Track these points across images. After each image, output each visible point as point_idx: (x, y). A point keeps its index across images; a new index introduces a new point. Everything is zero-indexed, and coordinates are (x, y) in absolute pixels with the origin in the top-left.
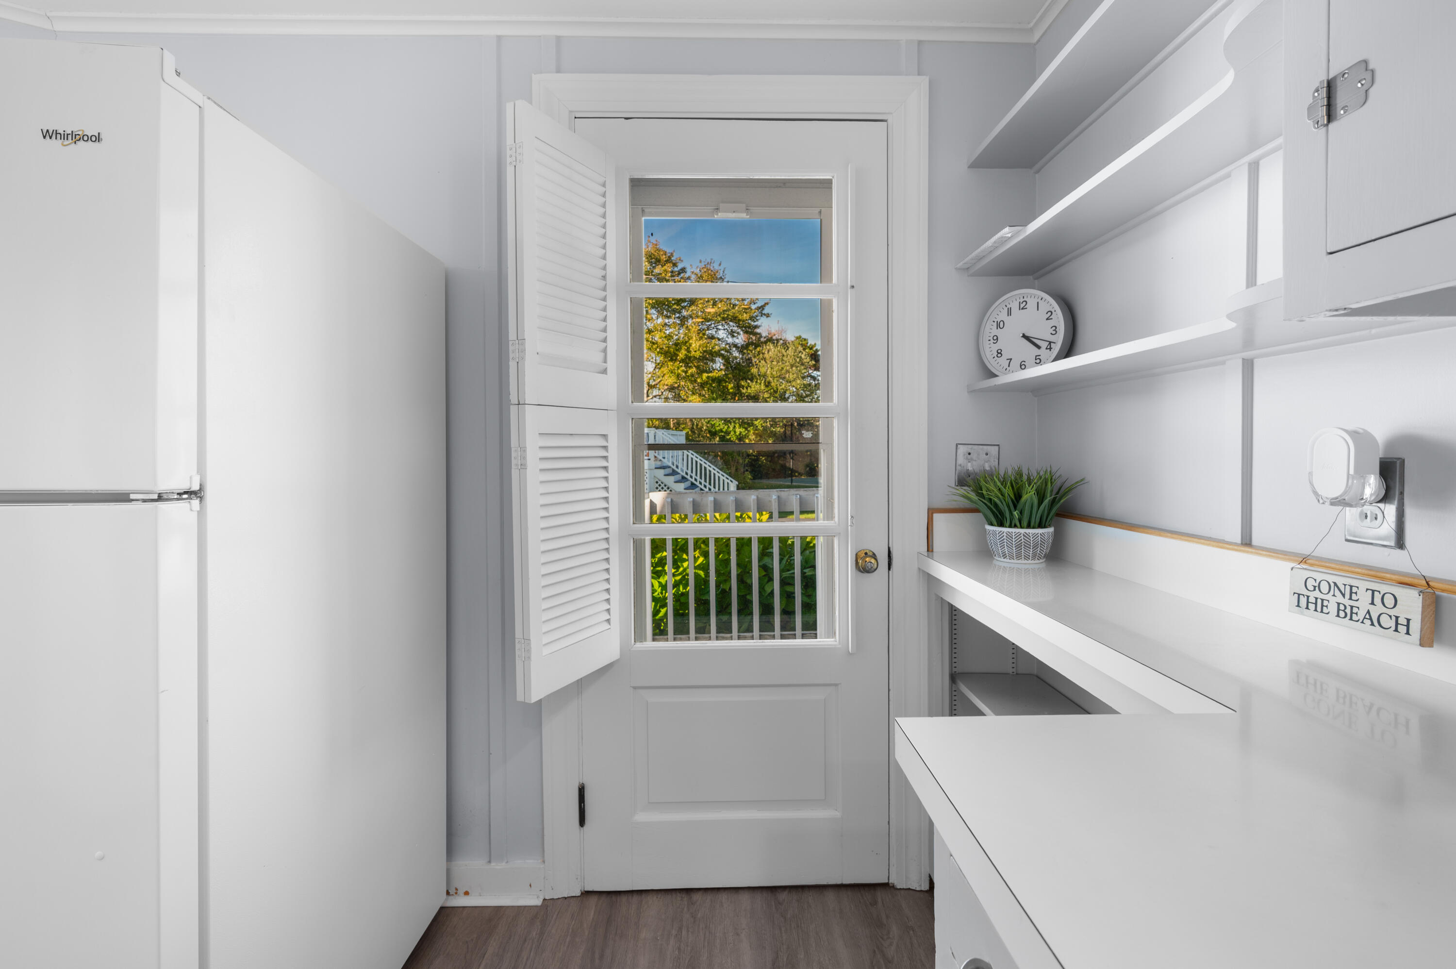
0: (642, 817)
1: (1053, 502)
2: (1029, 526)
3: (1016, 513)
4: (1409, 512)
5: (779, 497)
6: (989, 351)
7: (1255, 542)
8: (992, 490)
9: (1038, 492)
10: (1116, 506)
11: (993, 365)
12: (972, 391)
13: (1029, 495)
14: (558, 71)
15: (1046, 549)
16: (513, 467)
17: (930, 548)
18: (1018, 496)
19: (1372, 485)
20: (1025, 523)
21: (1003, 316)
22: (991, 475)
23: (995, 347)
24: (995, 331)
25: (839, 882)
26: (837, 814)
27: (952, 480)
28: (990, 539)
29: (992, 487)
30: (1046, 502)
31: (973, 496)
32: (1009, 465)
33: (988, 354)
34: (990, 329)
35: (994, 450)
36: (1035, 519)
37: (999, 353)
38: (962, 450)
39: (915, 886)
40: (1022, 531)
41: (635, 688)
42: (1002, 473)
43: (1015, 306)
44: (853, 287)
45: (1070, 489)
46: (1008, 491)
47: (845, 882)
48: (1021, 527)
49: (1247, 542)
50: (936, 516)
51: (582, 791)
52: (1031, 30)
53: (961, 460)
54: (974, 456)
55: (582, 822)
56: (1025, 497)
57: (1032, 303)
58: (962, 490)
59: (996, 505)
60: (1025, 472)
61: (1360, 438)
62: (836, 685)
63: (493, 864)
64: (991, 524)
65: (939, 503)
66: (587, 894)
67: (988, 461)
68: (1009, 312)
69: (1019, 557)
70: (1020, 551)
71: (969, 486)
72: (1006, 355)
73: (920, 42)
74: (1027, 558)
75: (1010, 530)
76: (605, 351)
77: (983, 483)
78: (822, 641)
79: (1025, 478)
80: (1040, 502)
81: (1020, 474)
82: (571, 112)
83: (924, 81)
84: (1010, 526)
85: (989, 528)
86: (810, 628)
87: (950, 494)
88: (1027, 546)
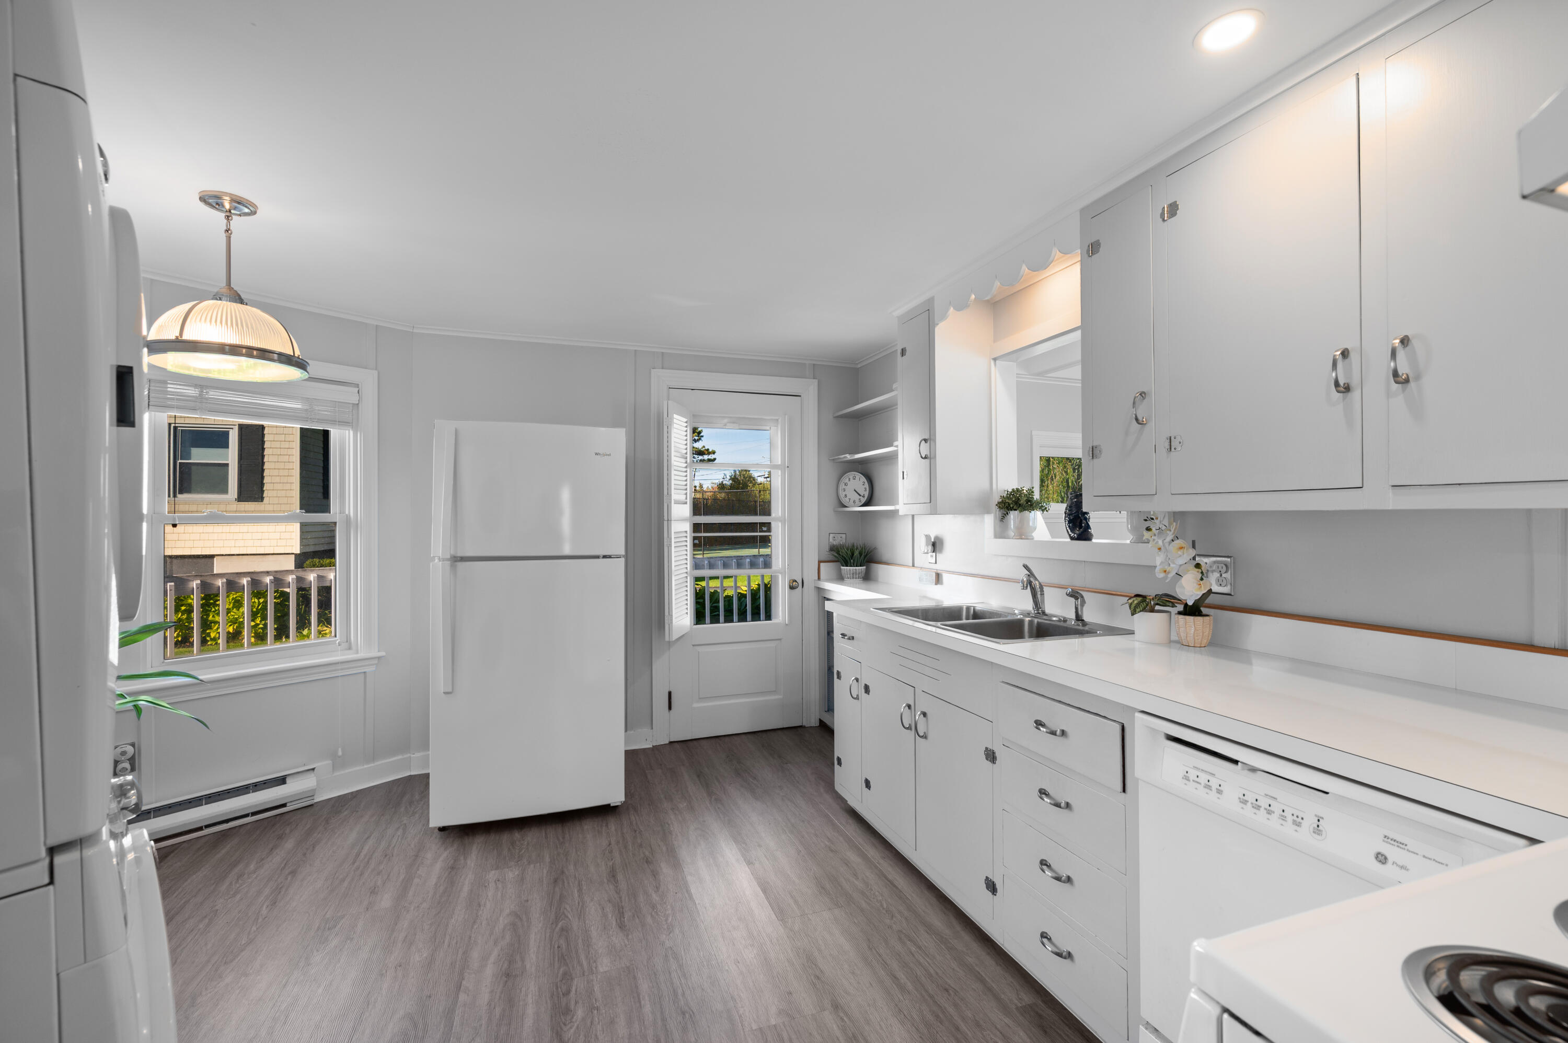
0: (695, 705)
1: (865, 556)
2: (857, 566)
3: (852, 561)
4: (937, 554)
5: (709, 562)
6: (842, 494)
7: (915, 565)
8: (843, 552)
9: (859, 553)
10: (884, 559)
11: (845, 501)
12: (835, 511)
13: (856, 553)
14: (663, 368)
15: (863, 575)
16: (665, 546)
17: (819, 578)
18: (853, 554)
19: (930, 548)
20: (855, 565)
21: (847, 481)
22: (843, 546)
23: (844, 493)
24: (844, 487)
25: (782, 727)
26: (781, 697)
27: (827, 548)
28: (843, 572)
29: (843, 551)
30: (863, 556)
31: (836, 555)
32: (850, 541)
33: (841, 496)
34: (842, 486)
35: (844, 536)
36: (859, 564)
37: (846, 496)
38: (831, 535)
39: (813, 725)
40: (854, 568)
41: (693, 645)
42: (847, 546)
43: (851, 477)
44: (788, 467)
45: (871, 552)
46: (849, 553)
47: (785, 727)
48: (854, 567)
49: (913, 566)
50: (822, 564)
51: (670, 693)
52: (857, 364)
53: (831, 540)
54: (836, 538)
55: (670, 708)
56: (855, 555)
57: (857, 478)
58: (832, 552)
59: (845, 558)
60: (855, 545)
61: (928, 537)
62: (780, 639)
63: (628, 732)
64: (843, 566)
65: (822, 559)
66: (671, 743)
67: (842, 541)
68: (849, 480)
69: (853, 578)
70: (854, 576)
71: (834, 551)
72: (848, 497)
73: (814, 365)
74: (856, 578)
75: (850, 568)
76: (686, 494)
77: (840, 550)
78: (773, 621)
79: (855, 547)
80: (861, 556)
81: (853, 546)
82: (667, 386)
83: (816, 382)
84: (850, 566)
85: (842, 567)
86: (768, 617)
87: (826, 555)
88: (856, 574)
